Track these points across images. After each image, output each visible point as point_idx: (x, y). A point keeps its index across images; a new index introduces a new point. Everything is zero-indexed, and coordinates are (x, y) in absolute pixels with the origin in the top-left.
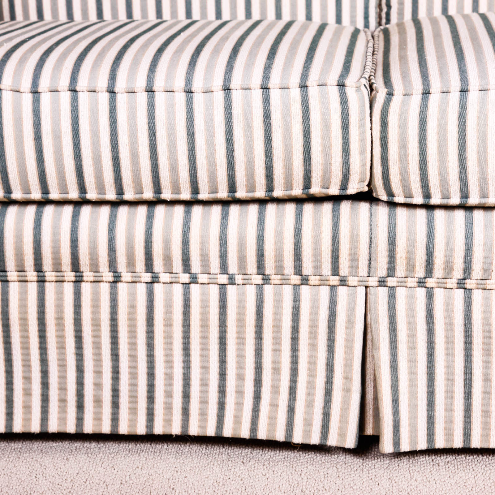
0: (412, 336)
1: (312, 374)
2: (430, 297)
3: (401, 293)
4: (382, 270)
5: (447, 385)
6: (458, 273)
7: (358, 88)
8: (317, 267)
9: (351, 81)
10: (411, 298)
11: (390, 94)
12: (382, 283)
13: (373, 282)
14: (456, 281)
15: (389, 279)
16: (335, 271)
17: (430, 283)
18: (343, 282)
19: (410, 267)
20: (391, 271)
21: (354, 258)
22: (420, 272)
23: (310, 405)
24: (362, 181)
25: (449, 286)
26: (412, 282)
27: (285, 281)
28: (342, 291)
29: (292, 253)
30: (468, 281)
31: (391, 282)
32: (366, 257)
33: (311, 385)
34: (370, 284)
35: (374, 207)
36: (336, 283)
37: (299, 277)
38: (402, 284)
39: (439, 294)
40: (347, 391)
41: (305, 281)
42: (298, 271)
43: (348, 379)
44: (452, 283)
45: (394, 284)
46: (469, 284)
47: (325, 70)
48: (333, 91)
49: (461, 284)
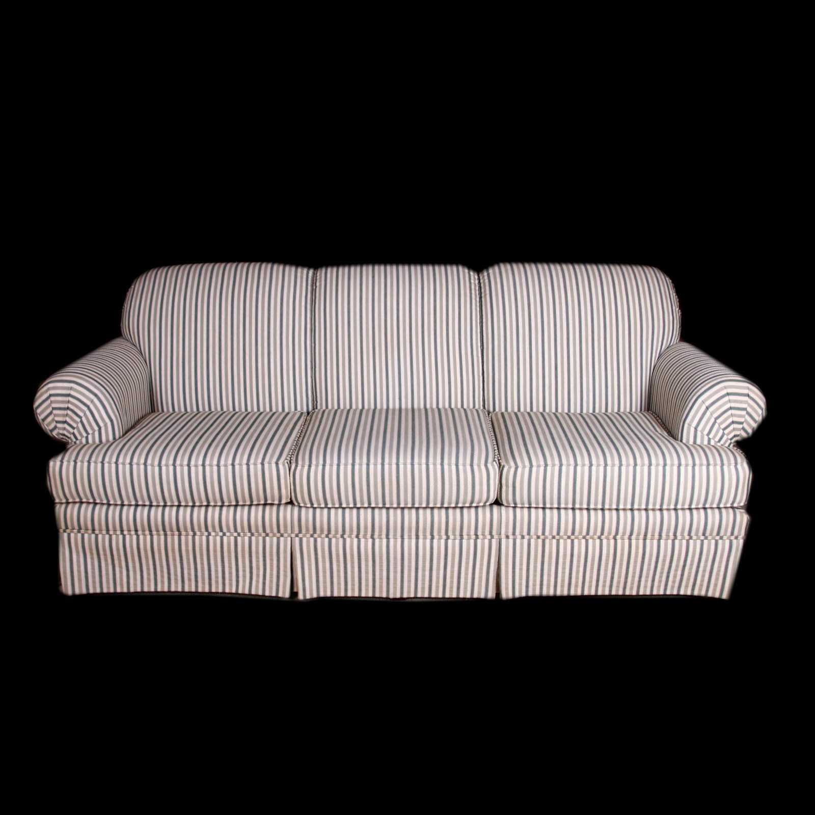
0: (309, 556)
1: (272, 570)
2: (315, 541)
3: (304, 540)
4: (297, 531)
5: (323, 574)
6: (326, 532)
7: (284, 465)
8: (272, 530)
9: (281, 462)
10: (308, 542)
11: (296, 466)
12: (297, 536)
13: (293, 535)
14: (325, 535)
15: (300, 534)
16: (279, 531)
17: (316, 536)
18: (282, 535)
19: (307, 530)
20: (300, 532)
21: (285, 527)
22: (311, 532)
23: (271, 581)
24: (287, 498)
25: (323, 537)
26: (308, 535)
27: (260, 535)
28: (282, 539)
29: (262, 525)
30: (330, 535)
31: (301, 535)
32: (290, 526)
33: (271, 575)
34: (292, 536)
35: (293, 507)
36: (279, 536)
37: (264, 534)
38: (305, 536)
39: (319, 540)
40: (285, 576)
41: (267, 535)
42: (264, 531)
43: (285, 571)
44: (323, 536)
45: (302, 536)
46: (330, 536)
47: (272, 457)
48: (274, 466)
49: (327, 536)
